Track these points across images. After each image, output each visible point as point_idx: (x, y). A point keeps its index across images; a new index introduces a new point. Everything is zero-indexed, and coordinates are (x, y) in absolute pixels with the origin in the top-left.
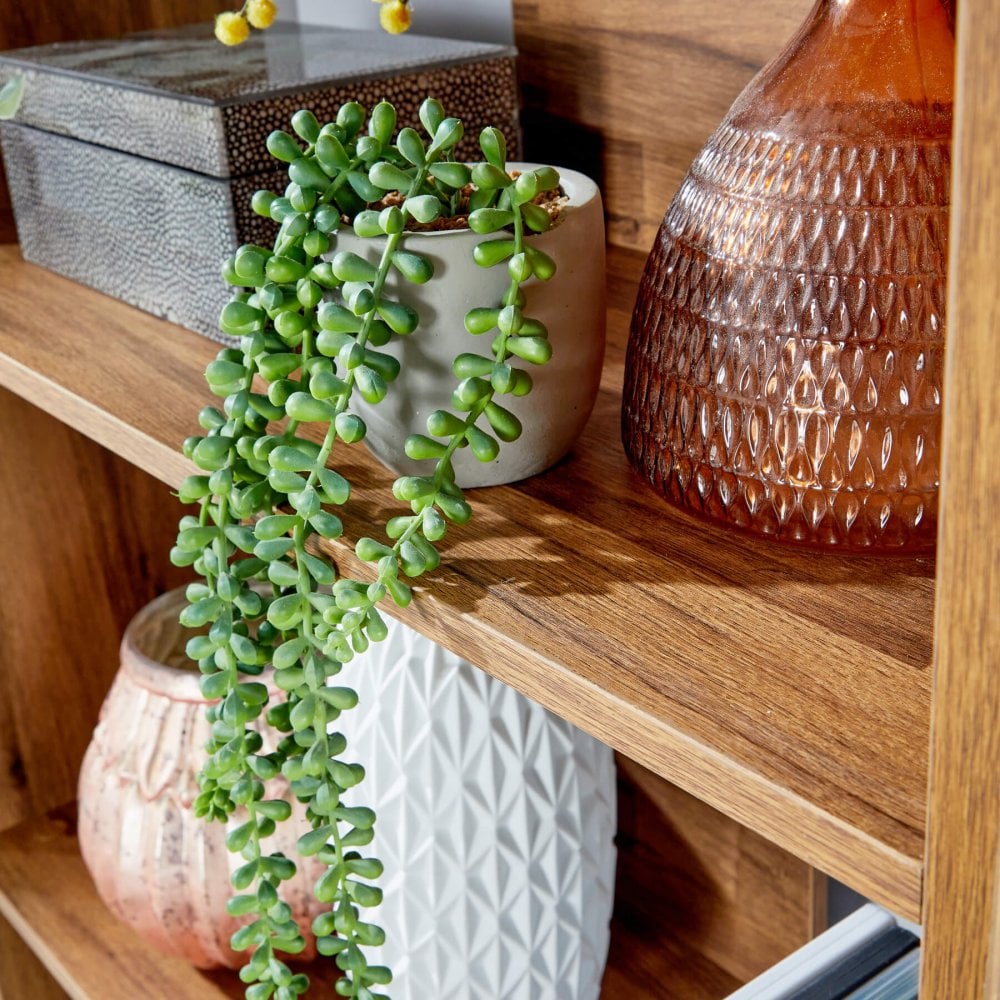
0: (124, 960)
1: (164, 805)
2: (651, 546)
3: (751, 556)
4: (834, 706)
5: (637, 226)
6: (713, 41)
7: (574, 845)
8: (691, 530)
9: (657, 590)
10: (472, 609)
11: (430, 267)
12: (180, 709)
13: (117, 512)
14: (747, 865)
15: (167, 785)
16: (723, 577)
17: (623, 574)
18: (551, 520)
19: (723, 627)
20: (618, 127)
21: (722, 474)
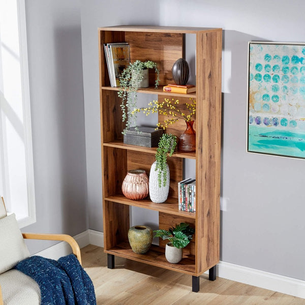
1: (135, 184)
11: (172, 140)
15: (135, 182)
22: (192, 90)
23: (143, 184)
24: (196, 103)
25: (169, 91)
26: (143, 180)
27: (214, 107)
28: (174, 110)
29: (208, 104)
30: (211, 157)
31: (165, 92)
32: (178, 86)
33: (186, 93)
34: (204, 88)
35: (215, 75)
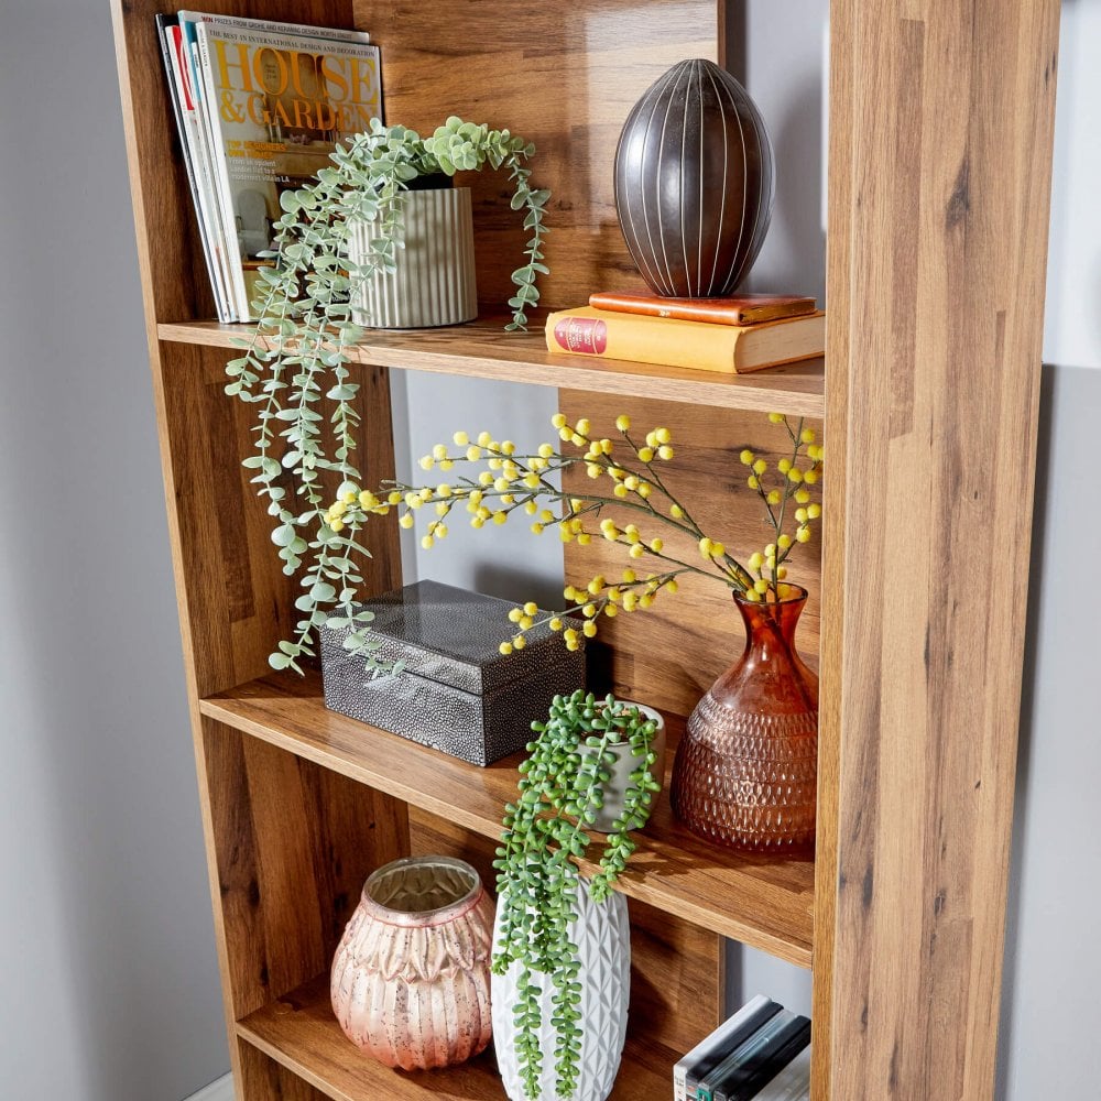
0: (354, 1072)
1: (397, 982)
2: (696, 854)
3: (733, 856)
4: (775, 908)
5: (630, 690)
6: (670, 618)
7: (618, 983)
8: (709, 847)
9: (705, 871)
10: (644, 882)
11: (616, 757)
12: (403, 932)
13: (321, 825)
14: (684, 991)
15: (398, 971)
16: (726, 866)
17: (691, 866)
18: (655, 845)
19: (732, 883)
20: (620, 646)
21: (722, 828)
22: (783, 341)
23: (449, 983)
24: (822, 455)
25: (591, 351)
26: (455, 951)
27: (985, 491)
28: (645, 507)
29: (935, 469)
30: (940, 904)
31: (562, 361)
32: (665, 308)
33: (728, 366)
34: (903, 321)
35: (1001, 206)
